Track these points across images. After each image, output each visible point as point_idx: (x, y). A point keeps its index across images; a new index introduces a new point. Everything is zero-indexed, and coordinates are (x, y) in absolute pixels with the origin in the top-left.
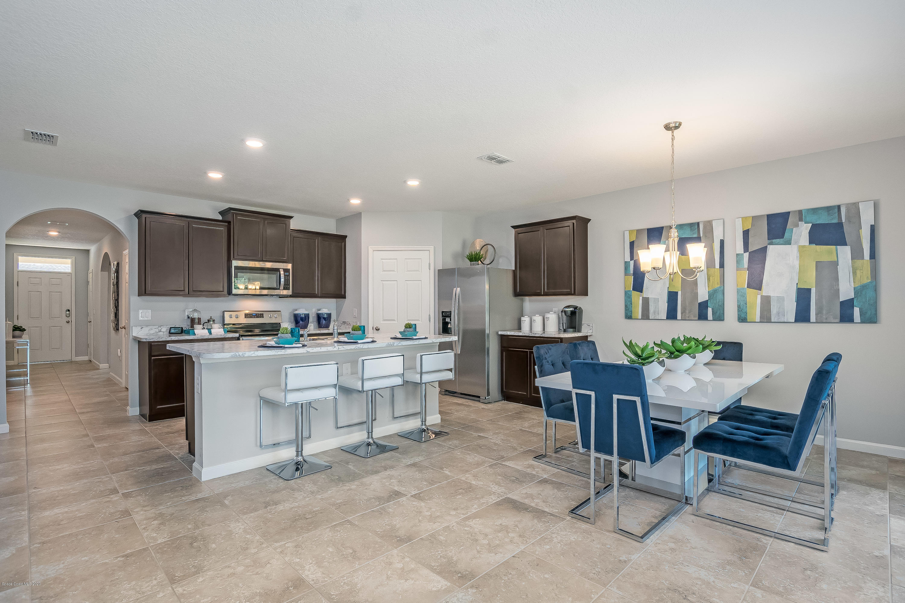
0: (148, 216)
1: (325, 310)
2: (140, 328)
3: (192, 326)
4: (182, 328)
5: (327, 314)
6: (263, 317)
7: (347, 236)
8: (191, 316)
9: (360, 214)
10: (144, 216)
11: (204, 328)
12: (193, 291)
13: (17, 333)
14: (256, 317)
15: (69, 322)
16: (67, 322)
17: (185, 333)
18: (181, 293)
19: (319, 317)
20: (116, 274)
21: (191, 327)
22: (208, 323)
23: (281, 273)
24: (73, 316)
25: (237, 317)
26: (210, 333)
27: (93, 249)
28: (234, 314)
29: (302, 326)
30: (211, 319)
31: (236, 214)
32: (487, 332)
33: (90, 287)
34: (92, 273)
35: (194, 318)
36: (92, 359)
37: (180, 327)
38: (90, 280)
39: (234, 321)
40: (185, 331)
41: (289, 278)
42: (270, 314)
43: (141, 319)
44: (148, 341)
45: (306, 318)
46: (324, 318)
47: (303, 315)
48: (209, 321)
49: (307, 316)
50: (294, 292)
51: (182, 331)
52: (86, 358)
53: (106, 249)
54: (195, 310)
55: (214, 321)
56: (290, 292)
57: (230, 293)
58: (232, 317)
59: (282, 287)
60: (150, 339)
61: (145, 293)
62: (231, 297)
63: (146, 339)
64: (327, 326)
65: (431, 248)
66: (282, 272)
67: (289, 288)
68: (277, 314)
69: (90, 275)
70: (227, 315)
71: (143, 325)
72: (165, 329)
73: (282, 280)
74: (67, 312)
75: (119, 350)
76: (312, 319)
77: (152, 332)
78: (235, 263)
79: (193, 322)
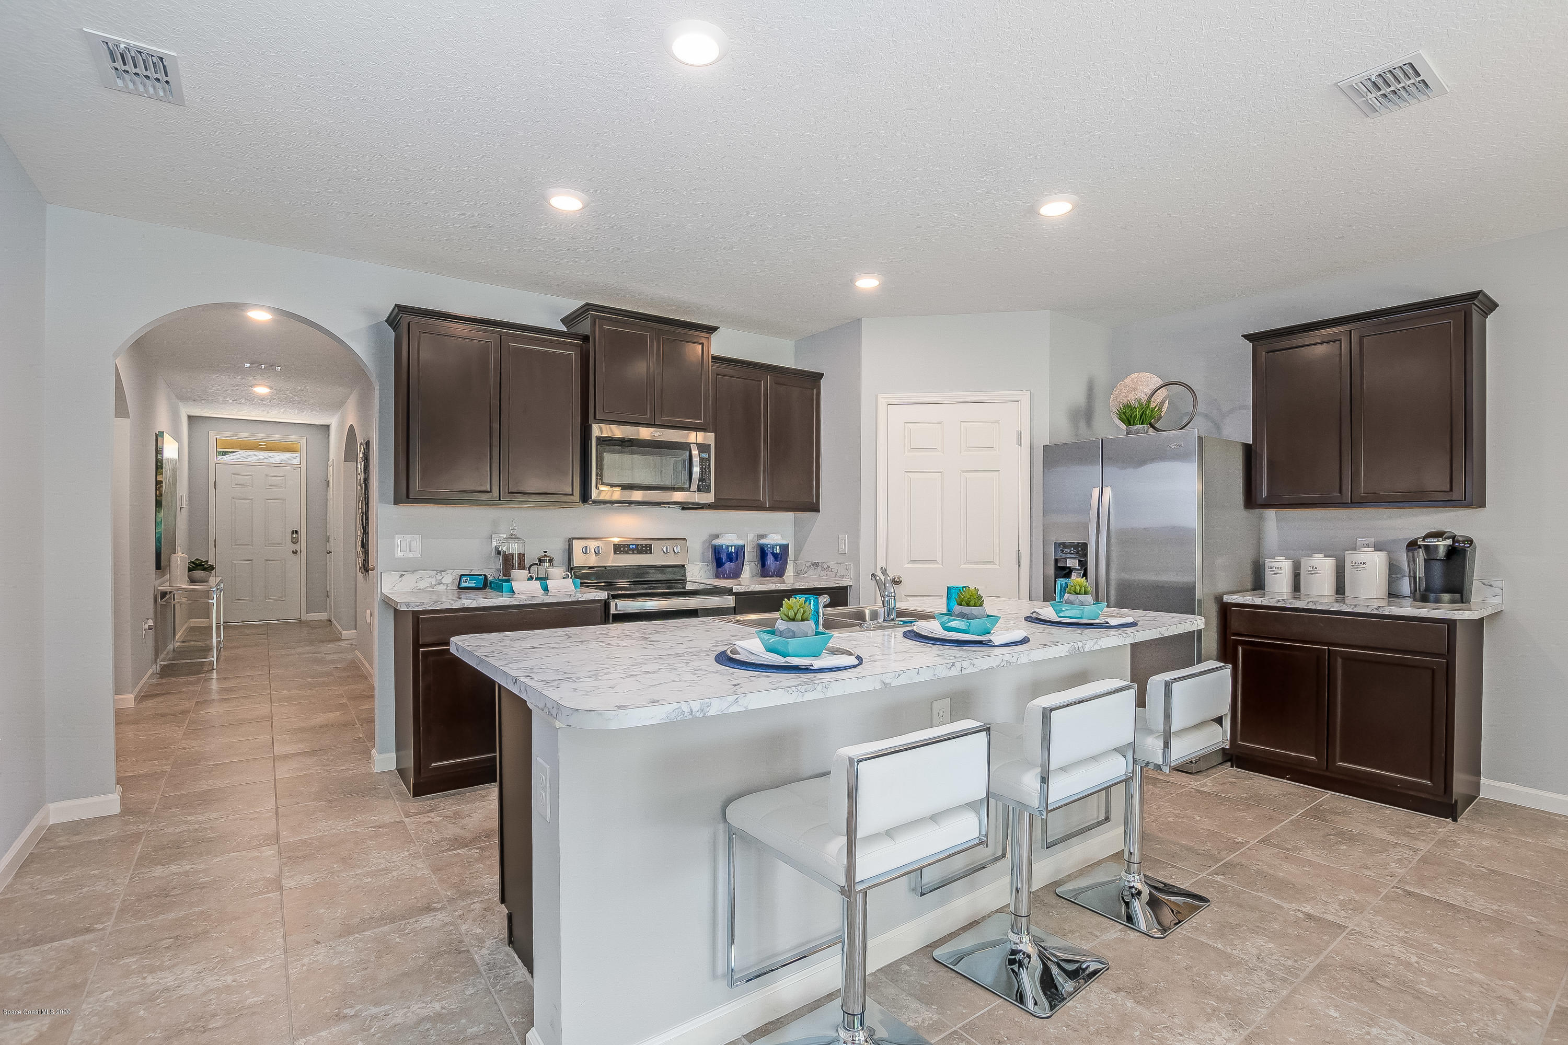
0: (413, 319)
1: (776, 538)
2: (398, 575)
3: (508, 573)
4: (485, 576)
5: (780, 546)
6: (651, 553)
7: (823, 374)
8: (504, 549)
9: (858, 322)
10: (406, 318)
11: (531, 578)
12: (509, 493)
13: (198, 574)
14: (636, 551)
15: (297, 551)
16: (293, 552)
17: (491, 588)
18: (484, 497)
19: (763, 552)
20: (363, 463)
21: (504, 575)
22: (540, 565)
23: (693, 452)
24: (302, 541)
25: (599, 551)
26: (546, 589)
27: (333, 421)
28: (593, 544)
29: (730, 572)
30: (545, 556)
31: (601, 318)
32: (1198, 594)
33: (330, 490)
34: (333, 467)
35: (509, 554)
36: (333, 620)
37: (481, 575)
38: (330, 479)
39: (592, 561)
40: (491, 582)
41: (709, 465)
42: (665, 545)
43: (400, 555)
44: (411, 609)
45: (737, 556)
46: (775, 556)
47: (733, 547)
48: (541, 561)
49: (740, 550)
50: (717, 497)
51: (486, 584)
52: (323, 616)
53: (352, 419)
54: (512, 537)
55: (551, 561)
56: (709, 497)
57: (585, 497)
58: (588, 552)
59: (694, 487)
60: (417, 606)
61: (408, 497)
62: (588, 508)
63: (408, 605)
64: (780, 573)
65: (1025, 398)
66: (695, 452)
67: (709, 486)
68: (679, 547)
69: (330, 470)
70: (577, 546)
71: (404, 568)
72: (449, 579)
73: (696, 469)
74: (294, 536)
75: (368, 611)
76: (750, 557)
77: (423, 584)
78: (597, 430)
79: (508, 562)
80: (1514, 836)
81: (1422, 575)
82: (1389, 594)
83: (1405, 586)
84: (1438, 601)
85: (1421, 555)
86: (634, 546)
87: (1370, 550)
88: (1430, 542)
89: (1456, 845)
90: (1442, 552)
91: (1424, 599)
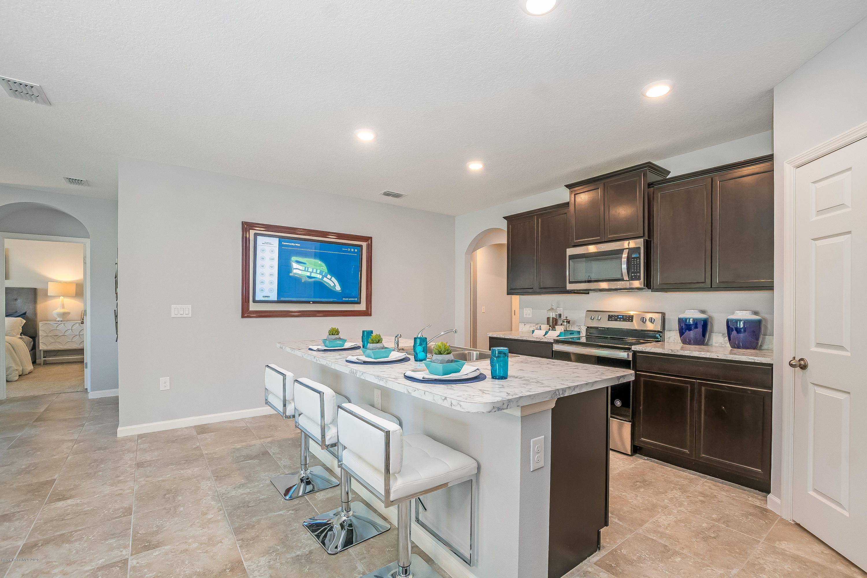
86: (621, 317)
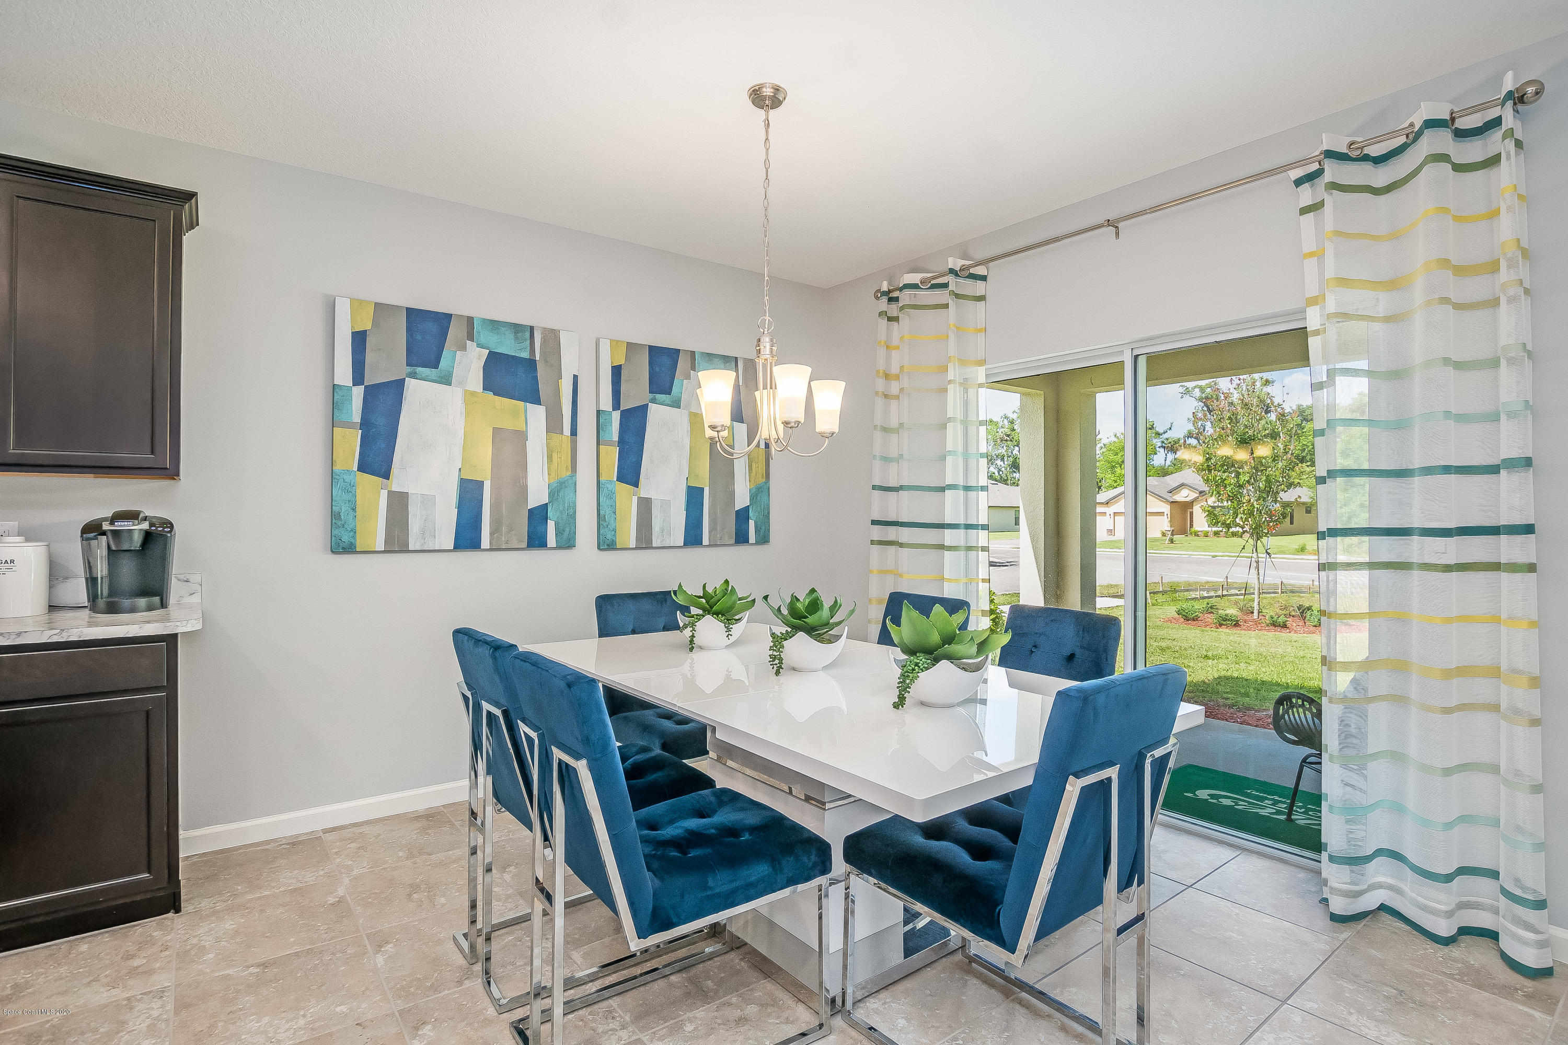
80: (249, 897)
81: (105, 572)
82: (50, 606)
83: (77, 591)
84: (133, 610)
85: (101, 546)
87: (18, 541)
88: (120, 525)
89: (202, 950)
90: (137, 539)
91: (112, 608)
